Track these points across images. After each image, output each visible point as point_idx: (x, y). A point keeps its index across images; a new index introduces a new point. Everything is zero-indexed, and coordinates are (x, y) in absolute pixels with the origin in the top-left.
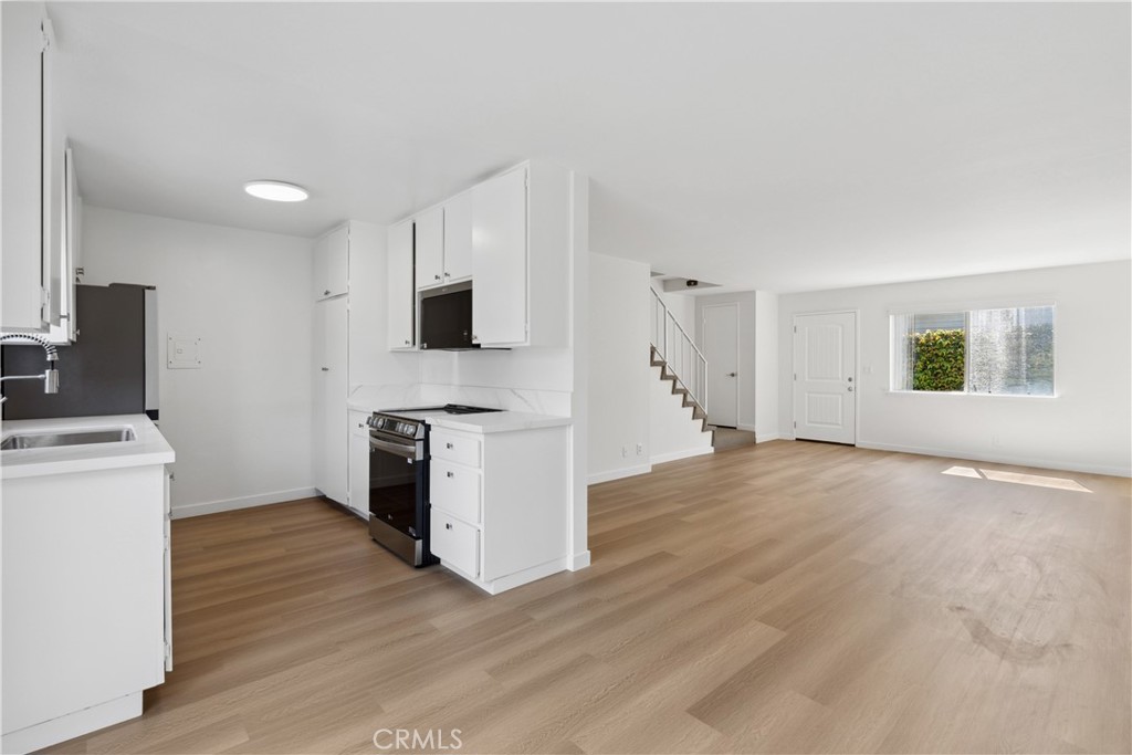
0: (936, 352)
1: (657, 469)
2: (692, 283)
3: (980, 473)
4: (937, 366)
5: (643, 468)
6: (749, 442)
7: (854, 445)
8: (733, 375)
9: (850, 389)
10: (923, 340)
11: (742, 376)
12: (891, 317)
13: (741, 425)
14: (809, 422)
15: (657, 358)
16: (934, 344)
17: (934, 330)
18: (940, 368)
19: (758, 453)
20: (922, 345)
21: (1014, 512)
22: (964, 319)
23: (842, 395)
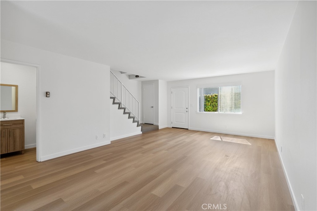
0: (214, 100)
1: (113, 142)
2: (137, 76)
3: (221, 138)
4: (214, 104)
5: (108, 142)
6: (156, 129)
7: (188, 129)
8: (152, 107)
9: (187, 112)
10: (210, 97)
11: (155, 107)
12: (198, 89)
13: (155, 123)
14: (176, 122)
15: (116, 101)
16: (213, 98)
17: (213, 94)
18: (215, 105)
19: (159, 132)
20: (210, 98)
21: (226, 156)
22: (217, 90)
23: (185, 113)
